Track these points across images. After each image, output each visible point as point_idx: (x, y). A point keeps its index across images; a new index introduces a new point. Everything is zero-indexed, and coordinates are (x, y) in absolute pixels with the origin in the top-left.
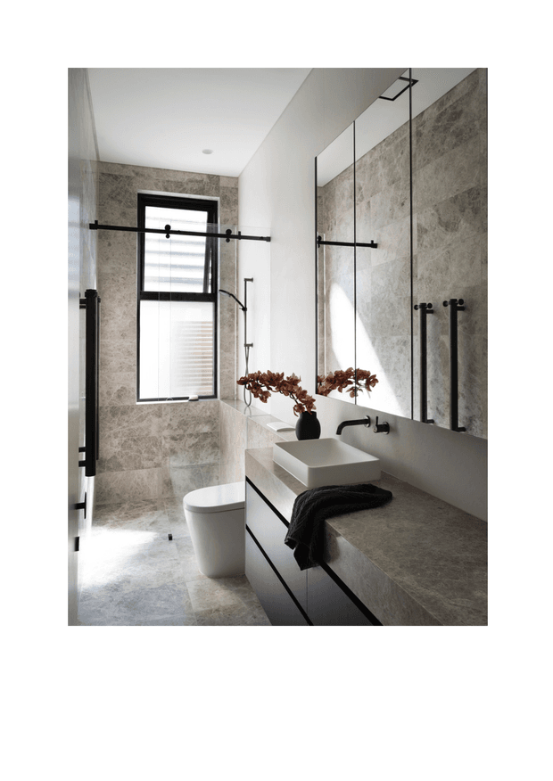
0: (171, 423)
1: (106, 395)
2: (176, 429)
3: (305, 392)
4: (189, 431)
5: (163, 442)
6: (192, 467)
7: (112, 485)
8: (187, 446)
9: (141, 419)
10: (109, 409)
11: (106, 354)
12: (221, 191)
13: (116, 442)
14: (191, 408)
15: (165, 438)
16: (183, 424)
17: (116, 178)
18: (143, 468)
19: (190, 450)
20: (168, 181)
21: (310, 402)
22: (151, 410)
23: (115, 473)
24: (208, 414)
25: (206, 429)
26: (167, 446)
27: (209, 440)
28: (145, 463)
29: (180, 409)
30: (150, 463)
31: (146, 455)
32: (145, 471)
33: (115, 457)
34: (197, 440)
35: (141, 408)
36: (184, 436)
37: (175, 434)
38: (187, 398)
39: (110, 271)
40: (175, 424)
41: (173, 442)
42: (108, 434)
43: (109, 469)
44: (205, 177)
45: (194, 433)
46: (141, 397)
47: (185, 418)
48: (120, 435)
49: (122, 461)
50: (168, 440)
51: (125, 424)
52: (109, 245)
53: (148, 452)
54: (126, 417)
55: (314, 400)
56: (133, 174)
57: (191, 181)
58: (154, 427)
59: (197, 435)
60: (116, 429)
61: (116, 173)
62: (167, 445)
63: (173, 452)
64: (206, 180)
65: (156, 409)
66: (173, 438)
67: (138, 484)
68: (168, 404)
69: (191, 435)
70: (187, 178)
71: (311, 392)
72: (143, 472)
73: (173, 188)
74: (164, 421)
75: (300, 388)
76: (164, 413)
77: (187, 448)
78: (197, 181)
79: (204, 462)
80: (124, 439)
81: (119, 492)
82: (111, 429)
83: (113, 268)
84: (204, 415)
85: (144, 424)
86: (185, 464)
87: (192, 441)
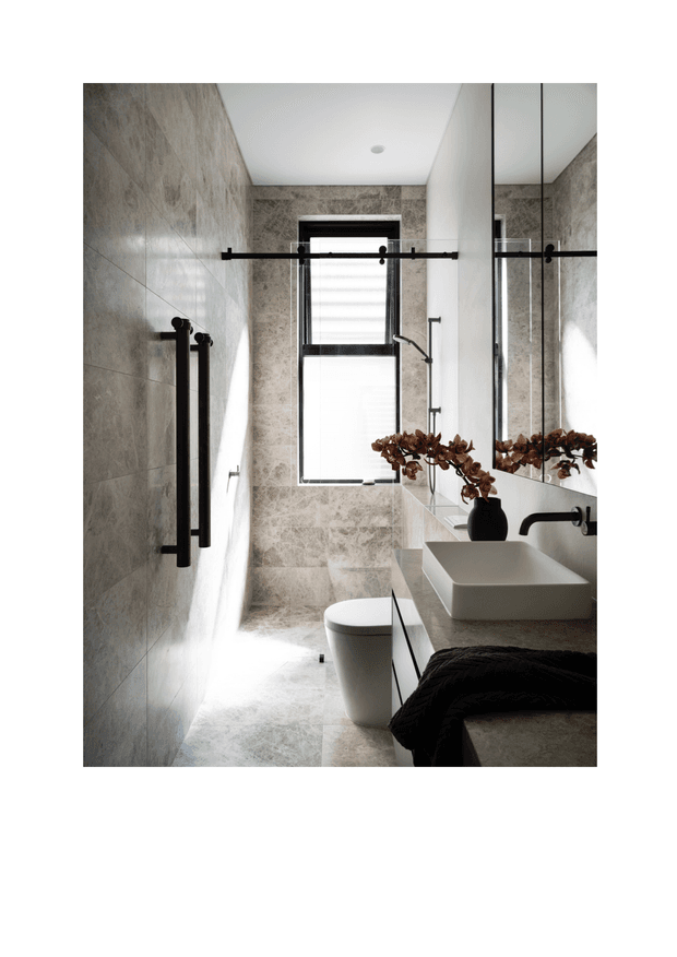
0: (340, 511)
1: (262, 473)
2: (345, 521)
3: (478, 465)
4: (363, 524)
5: (330, 535)
6: (366, 570)
7: (270, 583)
8: (360, 543)
9: (304, 504)
10: (266, 490)
11: (263, 422)
12: (403, 206)
13: (274, 530)
14: (364, 494)
15: (333, 531)
16: (356, 513)
17: (272, 203)
18: (306, 566)
19: (364, 548)
20: (335, 201)
21: (487, 482)
22: (315, 494)
23: (273, 569)
24: (387, 503)
25: (384, 522)
26: (336, 541)
27: (388, 537)
28: (308, 559)
29: (350, 494)
30: (315, 561)
31: (309, 550)
32: (309, 569)
33: (273, 549)
34: (372, 536)
35: (302, 491)
36: (356, 529)
37: (345, 526)
38: (360, 481)
39: (266, 320)
40: (344, 513)
41: (342, 536)
42: (265, 520)
43: (267, 563)
44: (382, 190)
45: (369, 527)
46: (305, 478)
47: (356, 506)
48: (279, 523)
49: (281, 554)
50: (337, 533)
51: (285, 510)
52: (266, 287)
53: (312, 547)
54: (285, 501)
55: (493, 480)
56: (292, 197)
57: (363, 197)
58: (317, 515)
59: (373, 530)
60: (275, 515)
61: (273, 198)
62: (336, 539)
63: (342, 548)
64: (383, 193)
65: (321, 492)
66: (343, 532)
67: (300, 586)
68: (336, 488)
69: (365, 529)
70: (358, 194)
71: (487, 466)
72: (306, 572)
73: (341, 208)
74: (332, 508)
75: (469, 459)
76: (331, 498)
77: (359, 545)
78: (371, 197)
79: (382, 565)
80: (284, 528)
81: (278, 593)
82: (268, 514)
83: (270, 317)
84: (381, 504)
85: (307, 511)
86: (357, 565)
87: (366, 537)
